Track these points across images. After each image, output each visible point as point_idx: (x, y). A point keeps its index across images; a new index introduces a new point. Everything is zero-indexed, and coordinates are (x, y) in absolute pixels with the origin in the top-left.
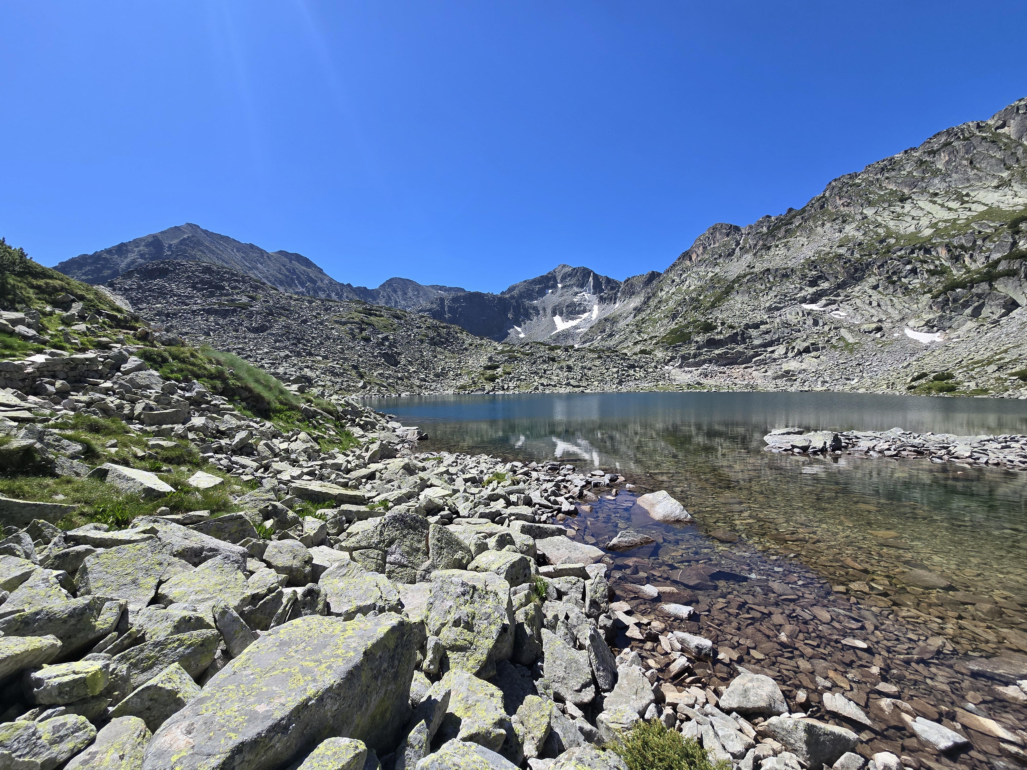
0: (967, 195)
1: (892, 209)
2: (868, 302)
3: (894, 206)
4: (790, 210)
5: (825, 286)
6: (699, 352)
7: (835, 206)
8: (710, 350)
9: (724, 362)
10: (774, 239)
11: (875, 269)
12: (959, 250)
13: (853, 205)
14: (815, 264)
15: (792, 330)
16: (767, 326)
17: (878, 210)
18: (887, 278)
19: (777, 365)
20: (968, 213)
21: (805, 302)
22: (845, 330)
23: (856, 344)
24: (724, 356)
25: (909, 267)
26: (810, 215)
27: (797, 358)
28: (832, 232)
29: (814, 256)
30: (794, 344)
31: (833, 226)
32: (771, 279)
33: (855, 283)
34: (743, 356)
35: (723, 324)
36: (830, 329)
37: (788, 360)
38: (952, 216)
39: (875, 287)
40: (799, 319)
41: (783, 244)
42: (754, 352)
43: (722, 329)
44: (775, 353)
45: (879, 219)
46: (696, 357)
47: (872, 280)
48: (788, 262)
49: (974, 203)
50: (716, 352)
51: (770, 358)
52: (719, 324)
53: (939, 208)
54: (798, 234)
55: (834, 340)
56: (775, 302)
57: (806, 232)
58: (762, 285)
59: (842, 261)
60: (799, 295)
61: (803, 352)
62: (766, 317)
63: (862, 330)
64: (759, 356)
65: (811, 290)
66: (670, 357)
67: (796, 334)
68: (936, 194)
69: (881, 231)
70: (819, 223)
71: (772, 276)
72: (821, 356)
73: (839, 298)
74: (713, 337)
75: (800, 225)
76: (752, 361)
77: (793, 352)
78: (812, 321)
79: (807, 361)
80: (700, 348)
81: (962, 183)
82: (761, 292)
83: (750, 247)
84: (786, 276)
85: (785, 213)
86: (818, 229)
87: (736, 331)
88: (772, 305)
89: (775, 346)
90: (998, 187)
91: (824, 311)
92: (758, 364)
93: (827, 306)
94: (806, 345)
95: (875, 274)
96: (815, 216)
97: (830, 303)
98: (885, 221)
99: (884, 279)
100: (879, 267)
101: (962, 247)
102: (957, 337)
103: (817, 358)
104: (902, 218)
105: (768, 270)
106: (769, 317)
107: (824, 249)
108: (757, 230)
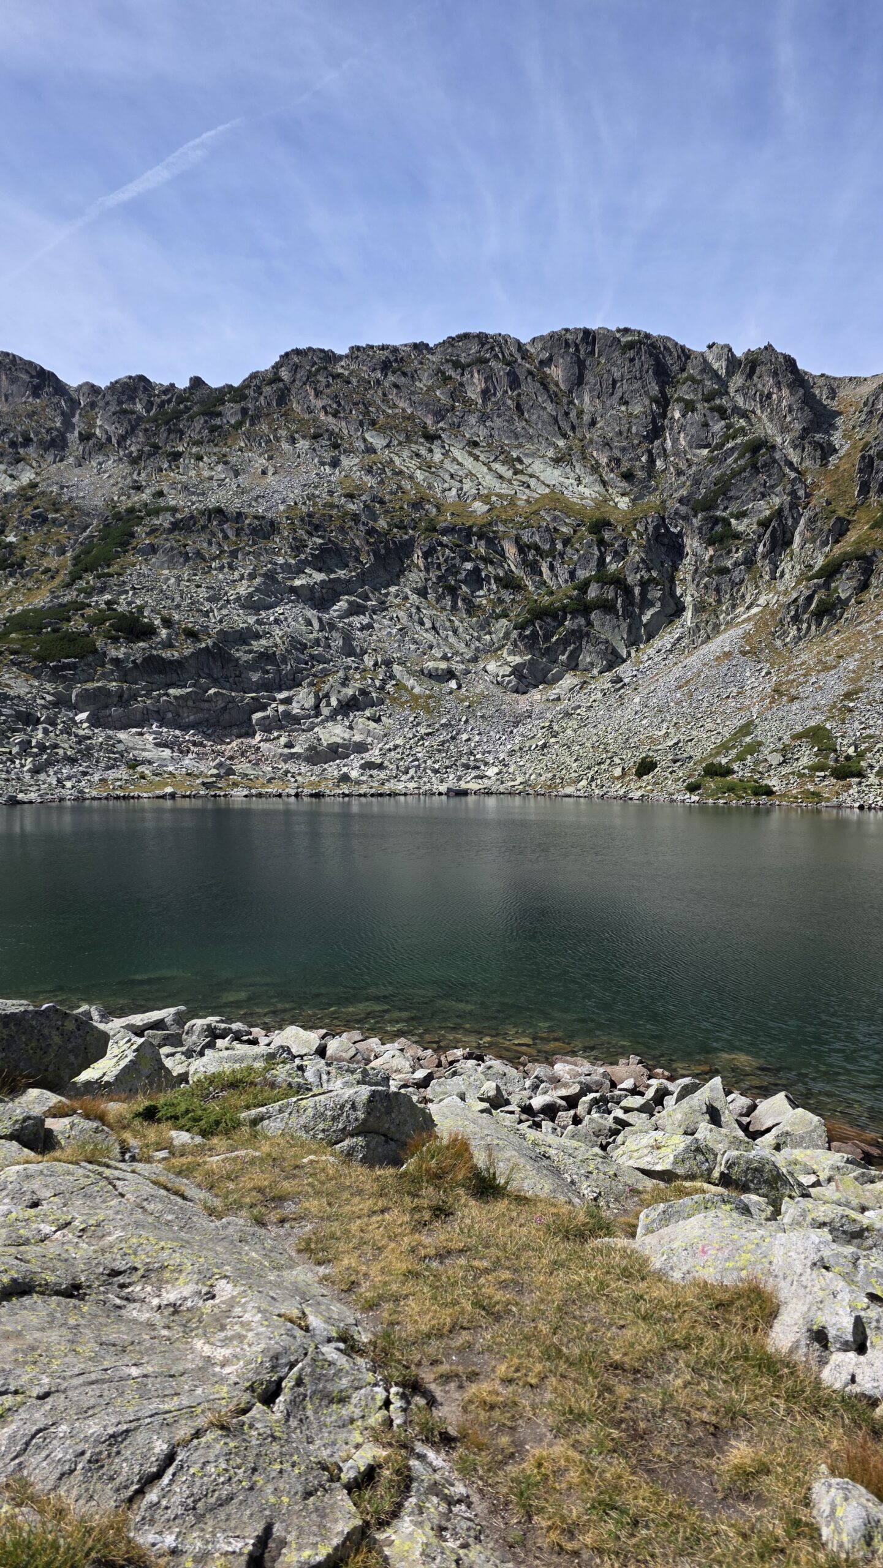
0: (519, 460)
1: (414, 447)
2: (416, 617)
3: (416, 443)
4: (197, 382)
5: (342, 573)
6: (129, 689)
7: (309, 407)
8: (154, 686)
9: (192, 718)
10: (181, 439)
11: (417, 558)
12: (533, 552)
13: (345, 418)
14: (316, 521)
15: (312, 657)
16: (263, 642)
17: (390, 442)
18: (439, 578)
19: (303, 730)
20: (527, 491)
21: (311, 599)
22: (400, 668)
23: (430, 697)
24: (190, 703)
25: (469, 566)
26: (257, 408)
27: (339, 718)
28: (316, 460)
29: (304, 503)
30: (326, 687)
31: (314, 450)
32: (231, 534)
33: (389, 578)
34: (230, 705)
35: (167, 622)
36: (376, 664)
37: (322, 721)
38: (504, 489)
39: (422, 593)
40: (315, 635)
41: (214, 458)
42: (252, 698)
43: (169, 634)
44: (294, 704)
45: (397, 461)
46: (123, 699)
47: (415, 577)
48: (253, 503)
49: (531, 476)
50: (172, 691)
51: (287, 714)
52: (157, 622)
53: (485, 469)
54: (243, 444)
55: (389, 687)
56: (257, 590)
57: (260, 444)
58: (210, 543)
59: (361, 527)
60: (297, 583)
61: (348, 707)
62: (252, 620)
63: (426, 672)
64: (264, 708)
65: (319, 577)
66: (52, 695)
67: (321, 666)
68: (476, 444)
69: (407, 485)
70: (283, 433)
71: (231, 528)
72: (383, 718)
73: (369, 603)
74: (155, 652)
75: (240, 424)
76: (250, 719)
77: (328, 704)
78: (340, 642)
79: (361, 726)
80: (129, 678)
81: (508, 438)
82: (214, 559)
83: (109, 439)
84: (261, 533)
85: (183, 384)
86: (285, 446)
87: (203, 645)
88: (251, 595)
89: (289, 689)
90: (557, 461)
91: (350, 625)
92: (268, 726)
93: (352, 615)
94: (349, 692)
95: (417, 566)
96: (268, 415)
97: (356, 610)
98: (408, 468)
99: (434, 580)
100: (426, 555)
101: (537, 548)
102: (558, 699)
103: (378, 720)
104: (433, 470)
105: (219, 511)
106: (258, 622)
107: (317, 492)
108: (120, 403)
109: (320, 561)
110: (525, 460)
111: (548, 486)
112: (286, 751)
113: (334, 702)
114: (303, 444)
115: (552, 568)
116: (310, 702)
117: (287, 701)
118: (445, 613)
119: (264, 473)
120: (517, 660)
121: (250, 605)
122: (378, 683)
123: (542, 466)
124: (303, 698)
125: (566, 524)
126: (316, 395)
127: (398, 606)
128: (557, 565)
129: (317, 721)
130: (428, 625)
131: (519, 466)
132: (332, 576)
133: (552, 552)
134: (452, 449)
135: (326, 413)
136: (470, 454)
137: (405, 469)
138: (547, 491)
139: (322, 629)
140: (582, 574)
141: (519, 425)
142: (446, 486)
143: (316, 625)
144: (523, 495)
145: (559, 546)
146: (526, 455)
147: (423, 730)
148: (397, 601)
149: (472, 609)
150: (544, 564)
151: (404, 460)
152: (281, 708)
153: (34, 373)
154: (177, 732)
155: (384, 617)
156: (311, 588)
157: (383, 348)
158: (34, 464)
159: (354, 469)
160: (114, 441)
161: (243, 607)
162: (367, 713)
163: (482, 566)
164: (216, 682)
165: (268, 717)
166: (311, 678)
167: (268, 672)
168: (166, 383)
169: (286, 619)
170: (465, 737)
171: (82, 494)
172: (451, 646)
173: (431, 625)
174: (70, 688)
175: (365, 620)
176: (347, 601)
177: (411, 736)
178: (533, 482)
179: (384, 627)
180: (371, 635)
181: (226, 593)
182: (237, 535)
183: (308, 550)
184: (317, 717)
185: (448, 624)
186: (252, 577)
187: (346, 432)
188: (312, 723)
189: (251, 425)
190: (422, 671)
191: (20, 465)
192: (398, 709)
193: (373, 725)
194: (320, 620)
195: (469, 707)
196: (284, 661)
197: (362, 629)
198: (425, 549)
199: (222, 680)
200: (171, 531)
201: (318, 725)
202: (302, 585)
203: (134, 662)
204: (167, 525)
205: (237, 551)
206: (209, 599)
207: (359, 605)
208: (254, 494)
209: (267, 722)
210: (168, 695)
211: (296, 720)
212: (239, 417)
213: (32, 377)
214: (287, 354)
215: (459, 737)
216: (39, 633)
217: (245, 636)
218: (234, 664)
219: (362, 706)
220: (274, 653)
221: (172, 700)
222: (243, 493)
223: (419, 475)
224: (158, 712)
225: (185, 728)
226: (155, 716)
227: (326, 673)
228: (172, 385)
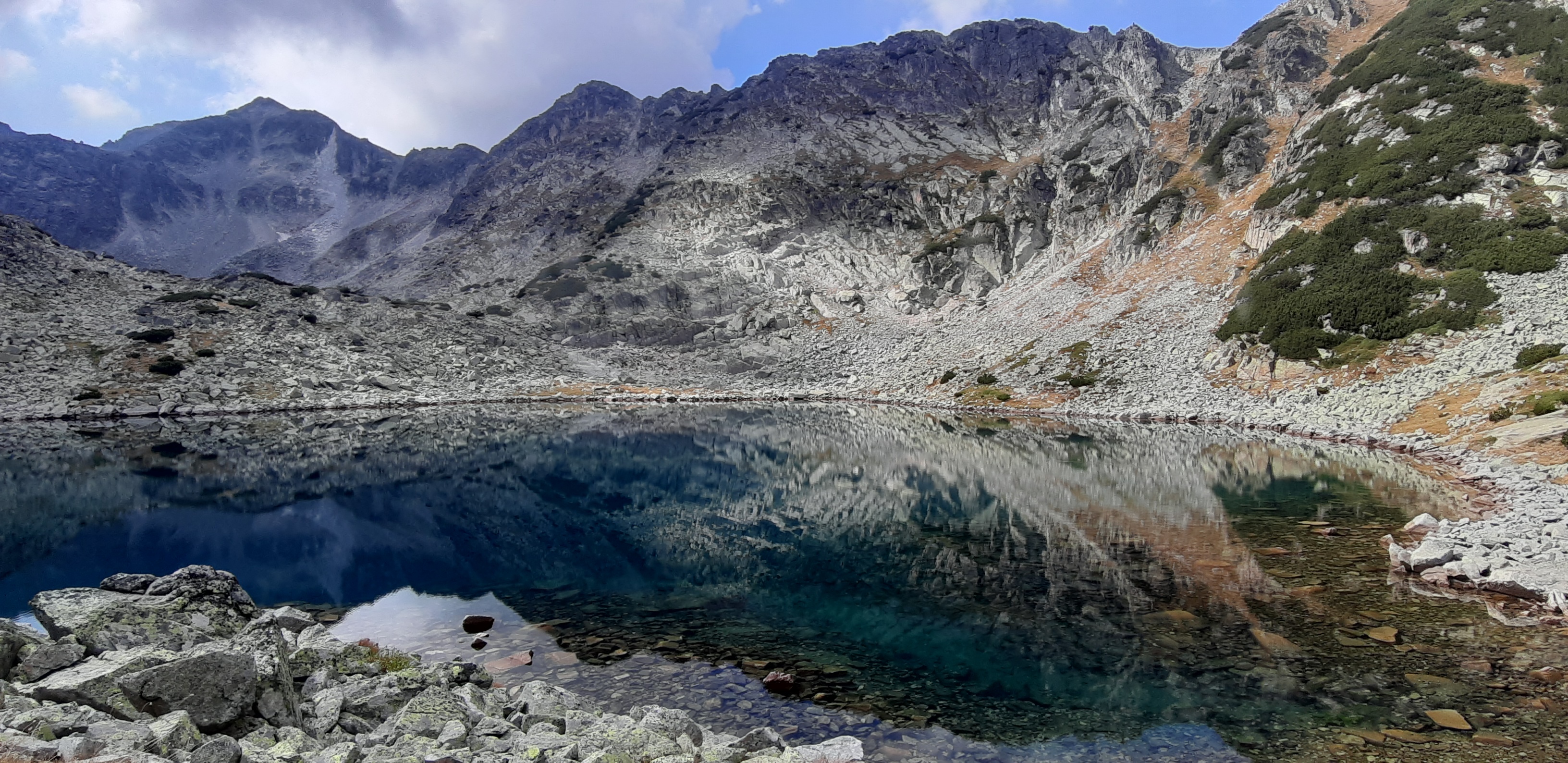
0: (934, 127)
1: (855, 123)
2: (839, 256)
3: (857, 119)
4: (715, 88)
5: (785, 224)
7: (783, 99)
8: (625, 316)
9: (649, 338)
10: (696, 131)
12: (935, 199)
13: (808, 105)
15: (749, 290)
16: (712, 280)
17: (839, 120)
19: (730, 347)
20: (937, 151)
21: (758, 245)
22: (817, 296)
23: (835, 319)
24: (649, 328)
25: (883, 213)
26: (749, 103)
27: (759, 337)
29: (765, 172)
30: (754, 313)
31: (783, 131)
32: (707, 198)
33: (821, 225)
34: (679, 329)
35: (642, 268)
36: (798, 294)
37: (747, 340)
38: (922, 151)
39: (846, 236)
40: (754, 273)
41: (713, 143)
42: (696, 323)
43: (641, 277)
44: (728, 327)
45: (841, 134)
46: (602, 326)
49: (942, 139)
51: (721, 335)
52: (635, 268)
53: (907, 136)
54: (734, 131)
55: (805, 312)
56: (717, 240)
57: (746, 130)
58: (692, 207)
60: (750, 233)
61: (767, 329)
62: (708, 263)
63: (837, 299)
64: (704, 330)
65: (767, 227)
66: (553, 323)
68: (902, 117)
69: (845, 152)
70: (764, 120)
71: (709, 194)
72: (793, 337)
73: (804, 246)
74: (628, 290)
75: (735, 116)
76: (693, 339)
77: (753, 327)
78: (774, 277)
79: (774, 343)
80: (606, 310)
81: (928, 110)
82: (692, 219)
83: (655, 136)
84: (728, 197)
85: (707, 90)
86: (764, 130)
87: (665, 284)
88: (712, 244)
89: (726, 315)
90: (962, 125)
91: (786, 264)
92: (705, 344)
93: (788, 256)
94: (770, 316)
97: (794, 251)
98: (849, 139)
101: (936, 195)
102: (942, 319)
103: (788, 338)
104: (868, 139)
106: (712, 264)
107: (777, 163)
109: (768, 216)
110: (939, 127)
111: (955, 146)
112: (714, 363)
113: (757, 324)
114: (776, 128)
115: (947, 211)
116: (740, 325)
117: (723, 324)
118: (862, 252)
119: (745, 151)
120: (913, 287)
121: (710, 251)
122: (795, 309)
123: (951, 131)
124: (735, 322)
125: (962, 176)
126: (790, 90)
127: (827, 247)
128: (952, 210)
129: (742, 339)
130: (847, 261)
131: (934, 132)
132: (777, 226)
133: (948, 199)
134: (884, 122)
135: (795, 102)
136: (897, 124)
137: (847, 141)
138: (954, 150)
139: (761, 268)
140: (970, 216)
141: (936, 100)
142: (876, 151)
143: (756, 265)
144: (934, 154)
145: (954, 194)
146: (940, 123)
148: (827, 243)
149: (882, 247)
150: (942, 209)
151: (847, 134)
152: (717, 330)
153: (616, 94)
155: (814, 256)
156: (759, 237)
157: (840, 50)
158: (606, 158)
159: (809, 143)
160: (658, 136)
161: (704, 253)
162: (781, 333)
163: (894, 213)
164: (671, 311)
165: (706, 337)
166: (744, 306)
167: (711, 302)
169: (735, 261)
170: (855, 351)
171: (627, 178)
172: (863, 277)
173: (849, 262)
174: (564, 319)
175: (797, 259)
176: (788, 247)
178: (943, 144)
179: (812, 265)
180: (800, 271)
181: (695, 244)
182: (712, 199)
183: (760, 208)
184: (743, 337)
185: (863, 260)
186: (717, 229)
187: (807, 115)
188: (739, 341)
189: (744, 115)
190: (834, 298)
191: (598, 160)
192: (807, 329)
193: (784, 341)
194: (759, 261)
195: (865, 326)
196: (725, 293)
197: (796, 266)
199: (676, 310)
200: (668, 199)
201: (742, 343)
202: (753, 235)
203: (612, 298)
205: (709, 212)
206: (680, 249)
207: (795, 248)
209: (705, 341)
210: (632, 322)
211: (727, 339)
213: (615, 97)
214: (774, 61)
216: (555, 280)
217: (699, 276)
218: (686, 297)
219: (779, 326)
220: (719, 288)
221: (636, 325)
223: (856, 144)
224: (623, 334)
225: (643, 346)
226: (621, 337)
228: (700, 92)
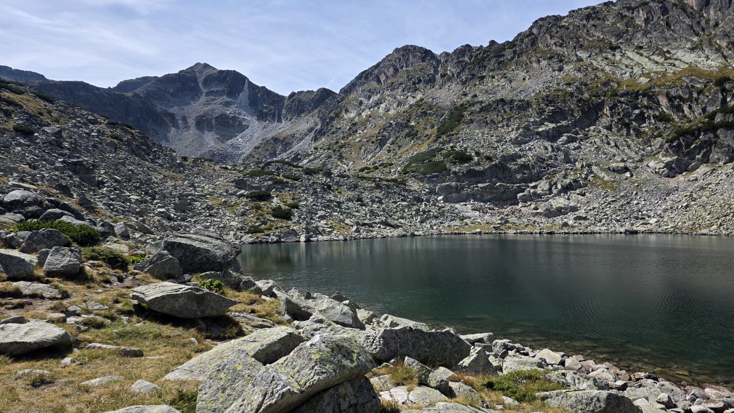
0: (668, 52)
1: (604, 55)
3: (606, 52)
4: (493, 43)
5: (564, 123)
6: (461, 185)
7: (547, 44)
8: (471, 183)
9: (489, 197)
10: (485, 70)
11: (606, 110)
12: (678, 100)
13: (566, 46)
14: (550, 99)
15: (548, 165)
16: (523, 159)
17: (591, 54)
18: (619, 120)
19: (543, 201)
20: (674, 68)
21: (547, 137)
22: (596, 168)
23: (614, 182)
24: (488, 190)
25: (637, 111)
26: (521, 50)
27: (562, 194)
28: (551, 69)
29: (544, 91)
30: (555, 179)
31: (550, 64)
32: (508, 110)
33: (590, 122)
34: (507, 190)
35: (478, 154)
36: (582, 166)
37: (553, 196)
38: (659, 69)
39: (609, 128)
40: (549, 154)
41: (500, 76)
42: (517, 186)
43: (478, 159)
44: (539, 188)
45: (595, 63)
46: (458, 190)
47: (605, 121)
48: (519, 94)
49: (676, 60)
50: (479, 185)
51: (535, 193)
52: (473, 154)
53: (647, 60)
54: (514, 68)
55: (590, 178)
56: (520, 135)
57: (522, 66)
58: (498, 116)
59: (575, 99)
60: (540, 130)
61: (567, 189)
62: (517, 149)
63: (611, 169)
64: (523, 191)
65: (551, 126)
66: (428, 189)
67: (552, 169)
68: (641, 48)
69: (600, 74)
70: (534, 59)
71: (508, 107)
72: (587, 194)
73: (579, 136)
74: (472, 168)
75: (512, 58)
76: (516, 197)
77: (556, 188)
78: (563, 157)
79: (574, 198)
80: (460, 180)
81: (662, 41)
82: (499, 123)
83: (453, 75)
84: (522, 108)
85: (486, 44)
86: (535, 65)
87: (494, 163)
88: (517, 138)
89: (536, 181)
90: (692, 49)
91: (568, 148)
92: (525, 200)
93: (569, 143)
94: (568, 181)
95: (606, 115)
96: (527, 52)
97: (571, 140)
98: (601, 66)
99: (616, 121)
100: (611, 109)
101: (680, 98)
102: (696, 180)
103: (583, 195)
104: (615, 64)
105: (502, 100)
106: (520, 150)
107: (551, 85)
108: (458, 58)
109: (552, 119)
110: (672, 52)
111: (687, 63)
112: (535, 211)
113: (559, 187)
114: (544, 63)
115: (690, 107)
116: (547, 187)
117: (535, 187)
118: (622, 137)
119: (524, 79)
120: (669, 159)
121: (516, 142)
122: (583, 176)
123: (683, 53)
124: (543, 185)
125: (700, 83)
126: (551, 38)
127: (595, 136)
128: (694, 106)
129: (550, 196)
130: (613, 144)
131: (668, 55)
132: (559, 125)
133: (690, 99)
134: (627, 52)
135: (556, 46)
136: (638, 53)
137: (599, 67)
138: (687, 66)
139: (553, 151)
140: (710, 109)
141: (668, 34)
142: (623, 72)
143: (550, 149)
144: (671, 70)
145: (695, 95)
146: (673, 49)
147: (610, 199)
148: (595, 133)
149: (639, 133)
150: (685, 106)
151: (599, 62)
152: (532, 191)
153: (423, 52)
154: (482, 204)
155: (587, 142)
156: (547, 132)
157: (587, 8)
158: (422, 91)
159: (571, 70)
160: (455, 75)
161: (513, 144)
162: (578, 191)
163: (645, 111)
164: (500, 180)
165: (525, 195)
166: (547, 175)
167: (525, 174)
168: (478, 46)
169: (534, 148)
170: (635, 202)
171: (441, 101)
172: (626, 154)
173: (614, 144)
174: (435, 186)
175: (576, 145)
176: (567, 136)
177: (603, 202)
178: (677, 63)
179: (587, 147)
180: (579, 152)
181: (505, 138)
182: (511, 110)
183: (546, 113)
184: (550, 194)
185: (624, 143)
186: (518, 129)
187: (566, 53)
188: (548, 197)
189: (519, 57)
190: (609, 168)
191: (417, 92)
192: (595, 189)
193: (580, 197)
194: (552, 146)
195: (638, 186)
196: (533, 168)
197: (575, 149)
198: (611, 106)
199: (503, 179)
200: (480, 112)
201: (550, 198)
202: (543, 131)
203: (463, 173)
204: (478, 110)
205: (510, 118)
206: (497, 142)
207: (573, 137)
208: (519, 90)
209: (525, 198)
210: (477, 187)
211: (540, 196)
212: (512, 55)
213: (422, 54)
214: (536, 21)
215: (632, 202)
216: (423, 163)
217: (514, 157)
218: (508, 171)
219: (575, 188)
220: (528, 164)
221: (480, 189)
222: (513, 90)
223: (607, 69)
224: (473, 195)
225: (485, 202)
226: (472, 196)
227: (555, 173)
228: (481, 46)
